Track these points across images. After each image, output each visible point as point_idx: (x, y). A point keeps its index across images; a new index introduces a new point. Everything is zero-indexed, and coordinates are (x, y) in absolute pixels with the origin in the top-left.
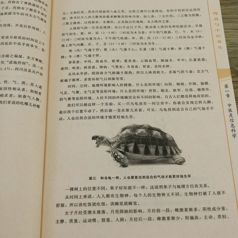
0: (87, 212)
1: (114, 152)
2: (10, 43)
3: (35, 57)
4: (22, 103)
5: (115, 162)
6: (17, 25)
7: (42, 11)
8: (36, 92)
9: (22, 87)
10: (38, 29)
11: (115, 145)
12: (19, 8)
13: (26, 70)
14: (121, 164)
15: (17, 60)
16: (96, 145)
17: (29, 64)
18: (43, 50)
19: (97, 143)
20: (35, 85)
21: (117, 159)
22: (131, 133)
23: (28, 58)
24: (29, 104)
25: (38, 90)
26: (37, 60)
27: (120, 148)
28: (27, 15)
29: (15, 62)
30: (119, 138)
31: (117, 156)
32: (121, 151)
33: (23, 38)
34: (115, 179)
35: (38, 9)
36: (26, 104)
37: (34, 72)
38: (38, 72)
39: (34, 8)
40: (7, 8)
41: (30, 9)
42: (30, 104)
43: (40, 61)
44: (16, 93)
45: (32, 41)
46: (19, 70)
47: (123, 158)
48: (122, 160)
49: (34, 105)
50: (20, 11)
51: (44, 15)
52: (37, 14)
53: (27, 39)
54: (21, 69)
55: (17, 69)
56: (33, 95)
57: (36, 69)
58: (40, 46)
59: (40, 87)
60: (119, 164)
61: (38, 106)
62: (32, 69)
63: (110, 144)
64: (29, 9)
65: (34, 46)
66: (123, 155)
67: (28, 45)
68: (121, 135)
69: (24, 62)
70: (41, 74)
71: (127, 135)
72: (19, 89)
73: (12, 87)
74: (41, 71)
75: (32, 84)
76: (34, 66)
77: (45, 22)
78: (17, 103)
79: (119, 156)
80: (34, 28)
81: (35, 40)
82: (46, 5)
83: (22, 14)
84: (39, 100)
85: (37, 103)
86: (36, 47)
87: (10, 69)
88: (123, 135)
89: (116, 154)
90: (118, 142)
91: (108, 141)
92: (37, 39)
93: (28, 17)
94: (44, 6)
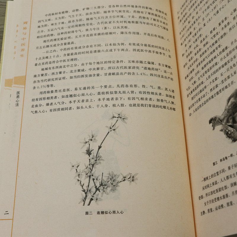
0: (217, 199)
1: (225, 129)
2: (142, 50)
3: (165, 64)
4: (161, 106)
5: (228, 139)
6: (145, 34)
7: (163, 20)
8: (170, 96)
9: (159, 91)
10: (162, 38)
11: (225, 121)
12: (144, 18)
13: (159, 76)
14: (232, 139)
15: (151, 66)
16: (212, 128)
17: (161, 70)
18: (170, 56)
19: (213, 126)
20: (168, 89)
21: (228, 135)
22: (235, 101)
23: (159, 64)
24: (166, 107)
25: (172, 94)
26: (166, 66)
27: (229, 123)
28: (152, 24)
29: (149, 69)
30: (227, 112)
31: (228, 132)
32: (230, 125)
33: (153, 46)
34: (230, 157)
35: (160, 19)
36: (165, 107)
37: (166, 77)
38: (169, 78)
39: (156, 18)
40: (133, 17)
41: (154, 19)
42: (168, 107)
43: (169, 67)
44: (154, 97)
45: (160, 49)
46: (154, 76)
47: (233, 132)
48: (232, 134)
49: (170, 109)
50: (146, 21)
51: (165, 24)
52: (159, 24)
53: (156, 47)
54: (156, 75)
55: (151, 75)
56: (168, 99)
57: (168, 75)
58: (167, 53)
59: (173, 91)
60: (231, 140)
61: (174, 109)
62: (164, 75)
63: (221, 122)
64: (152, 19)
65: (162, 54)
66: (232, 129)
67: (157, 53)
68: (227, 107)
69: (157, 68)
70: (172, 79)
71: (232, 105)
72: (156, 94)
73: (150, 92)
74: (171, 76)
75: (166, 89)
76: (165, 72)
77: (167, 30)
78: (157, 106)
79: (230, 131)
80: (159, 37)
81: (162, 48)
82: (166, 14)
83: (148, 24)
84: (174, 103)
85: (173, 106)
86: (164, 54)
87: (146, 75)
88: (229, 106)
89: (227, 131)
90: (226, 117)
91: (219, 119)
92: (163, 47)
93: (153, 26)
94: (164, 16)
